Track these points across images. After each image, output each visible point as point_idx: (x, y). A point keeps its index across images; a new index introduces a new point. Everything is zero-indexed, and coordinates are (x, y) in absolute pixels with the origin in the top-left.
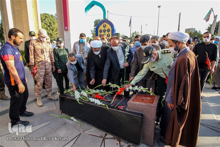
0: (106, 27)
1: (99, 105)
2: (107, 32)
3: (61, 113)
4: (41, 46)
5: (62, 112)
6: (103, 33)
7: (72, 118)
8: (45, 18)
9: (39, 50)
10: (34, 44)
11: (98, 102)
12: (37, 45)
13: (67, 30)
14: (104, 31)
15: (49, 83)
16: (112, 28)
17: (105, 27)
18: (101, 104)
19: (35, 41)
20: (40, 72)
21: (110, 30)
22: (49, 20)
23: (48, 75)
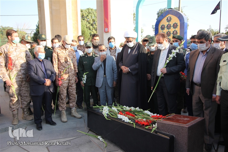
0: (172, 20)
1: (126, 122)
2: (172, 28)
3: (88, 131)
4: (64, 54)
5: (90, 130)
6: (166, 31)
7: (99, 137)
8: (87, 14)
9: (63, 59)
10: (57, 53)
11: (125, 119)
12: (61, 53)
13: (108, 32)
14: (169, 27)
15: (72, 97)
16: (180, 21)
17: (169, 21)
18: (129, 121)
19: (59, 48)
20: (64, 83)
21: (177, 25)
22: (93, 17)
23: (71, 86)
